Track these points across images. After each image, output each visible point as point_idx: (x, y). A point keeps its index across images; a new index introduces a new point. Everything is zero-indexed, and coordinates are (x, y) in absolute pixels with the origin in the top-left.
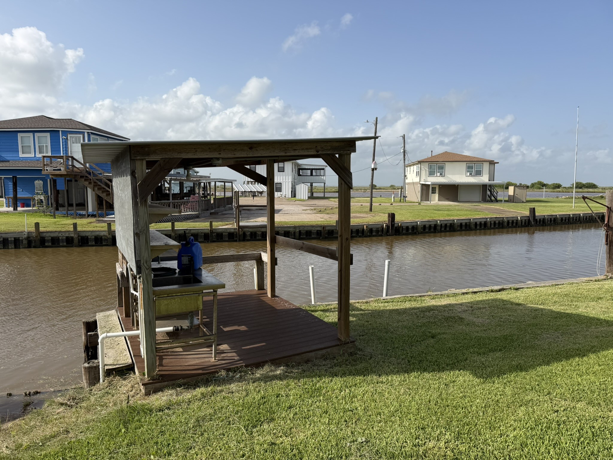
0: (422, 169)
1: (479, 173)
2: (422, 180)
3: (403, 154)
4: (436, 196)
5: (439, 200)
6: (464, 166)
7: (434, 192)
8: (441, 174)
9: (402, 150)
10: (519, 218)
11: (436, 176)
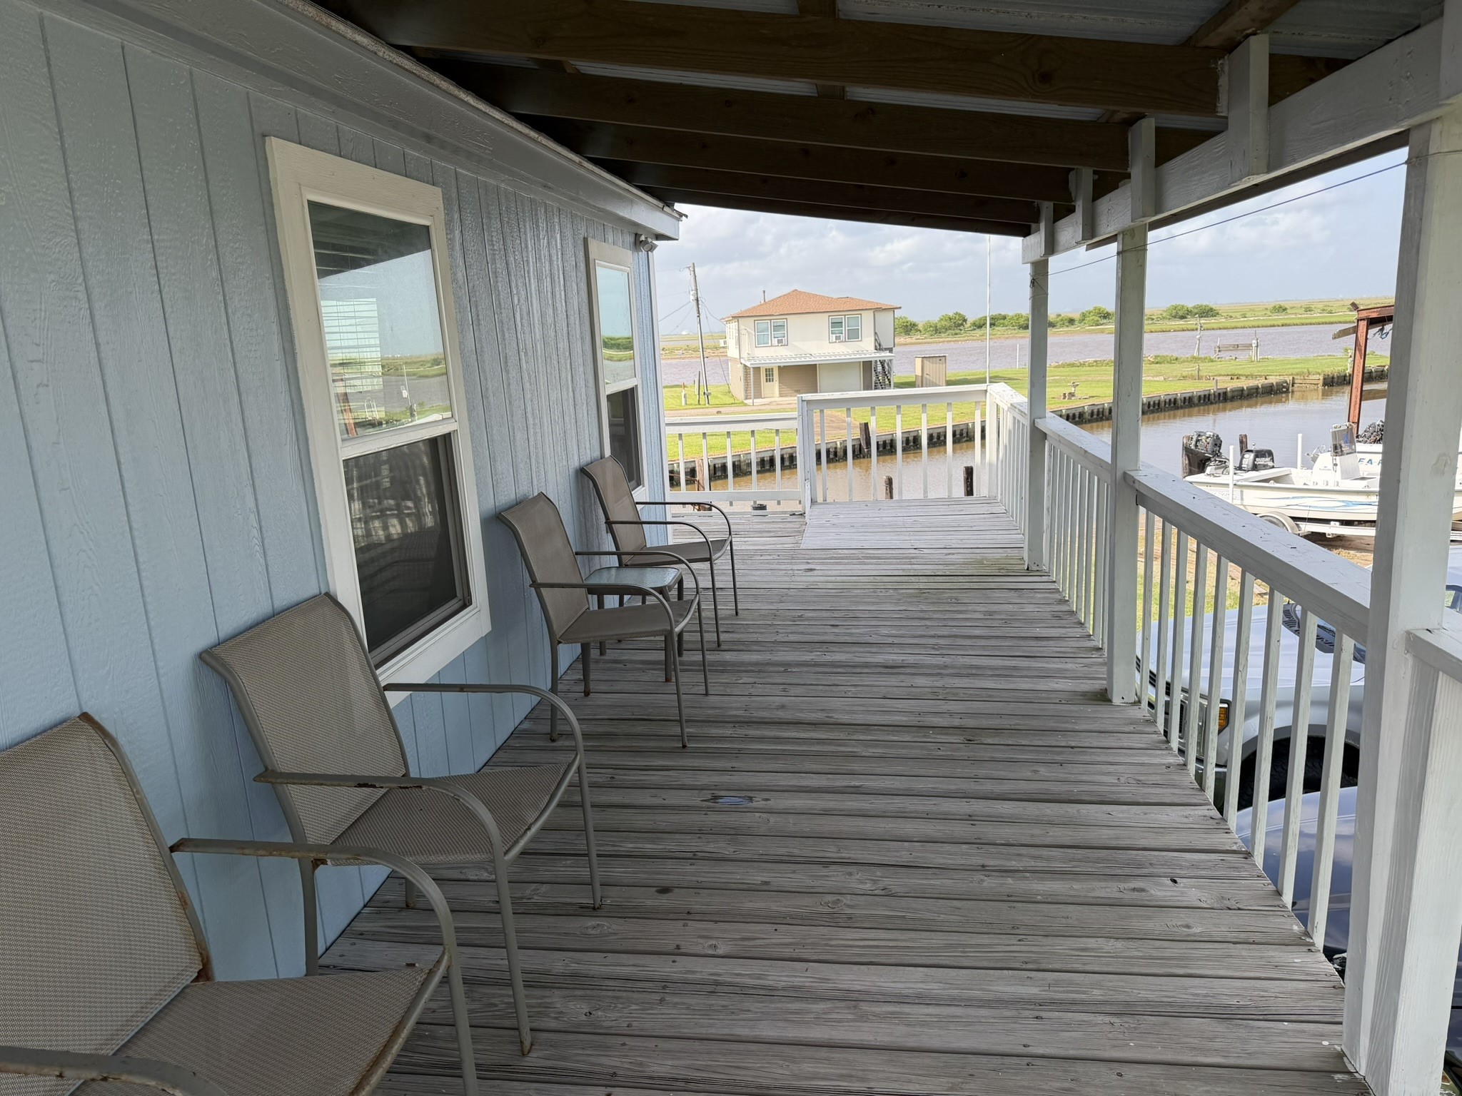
0: (743, 332)
1: (854, 335)
2: (744, 355)
3: (695, 303)
4: (776, 385)
5: (781, 395)
6: (824, 321)
7: (769, 380)
8: (780, 341)
9: (692, 298)
10: (838, 443)
11: (772, 346)
